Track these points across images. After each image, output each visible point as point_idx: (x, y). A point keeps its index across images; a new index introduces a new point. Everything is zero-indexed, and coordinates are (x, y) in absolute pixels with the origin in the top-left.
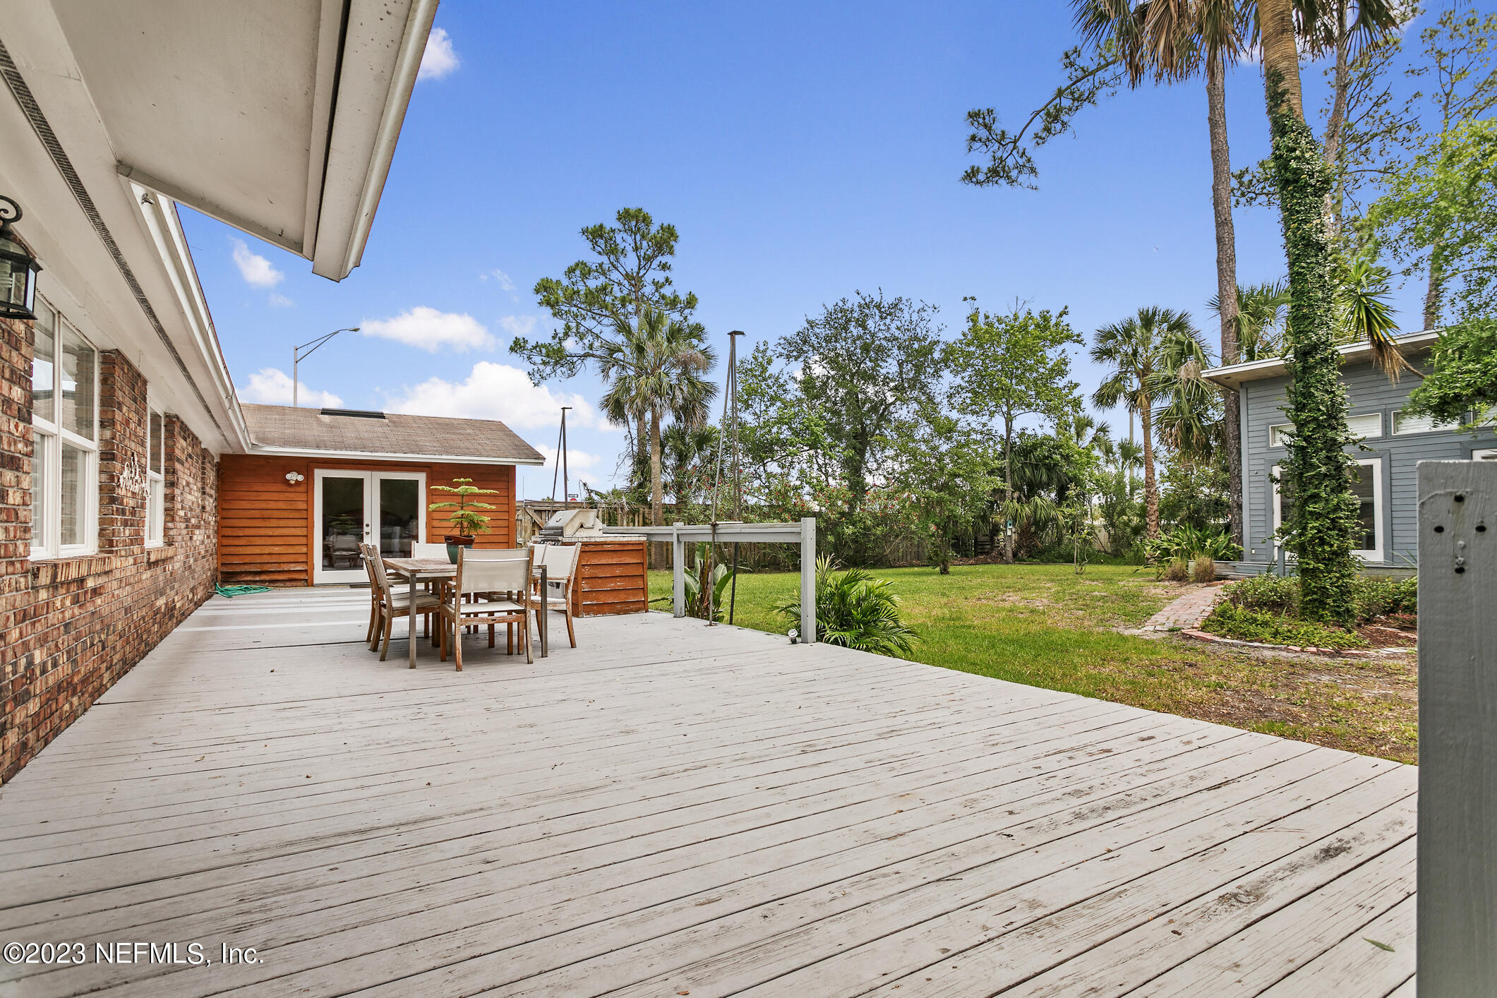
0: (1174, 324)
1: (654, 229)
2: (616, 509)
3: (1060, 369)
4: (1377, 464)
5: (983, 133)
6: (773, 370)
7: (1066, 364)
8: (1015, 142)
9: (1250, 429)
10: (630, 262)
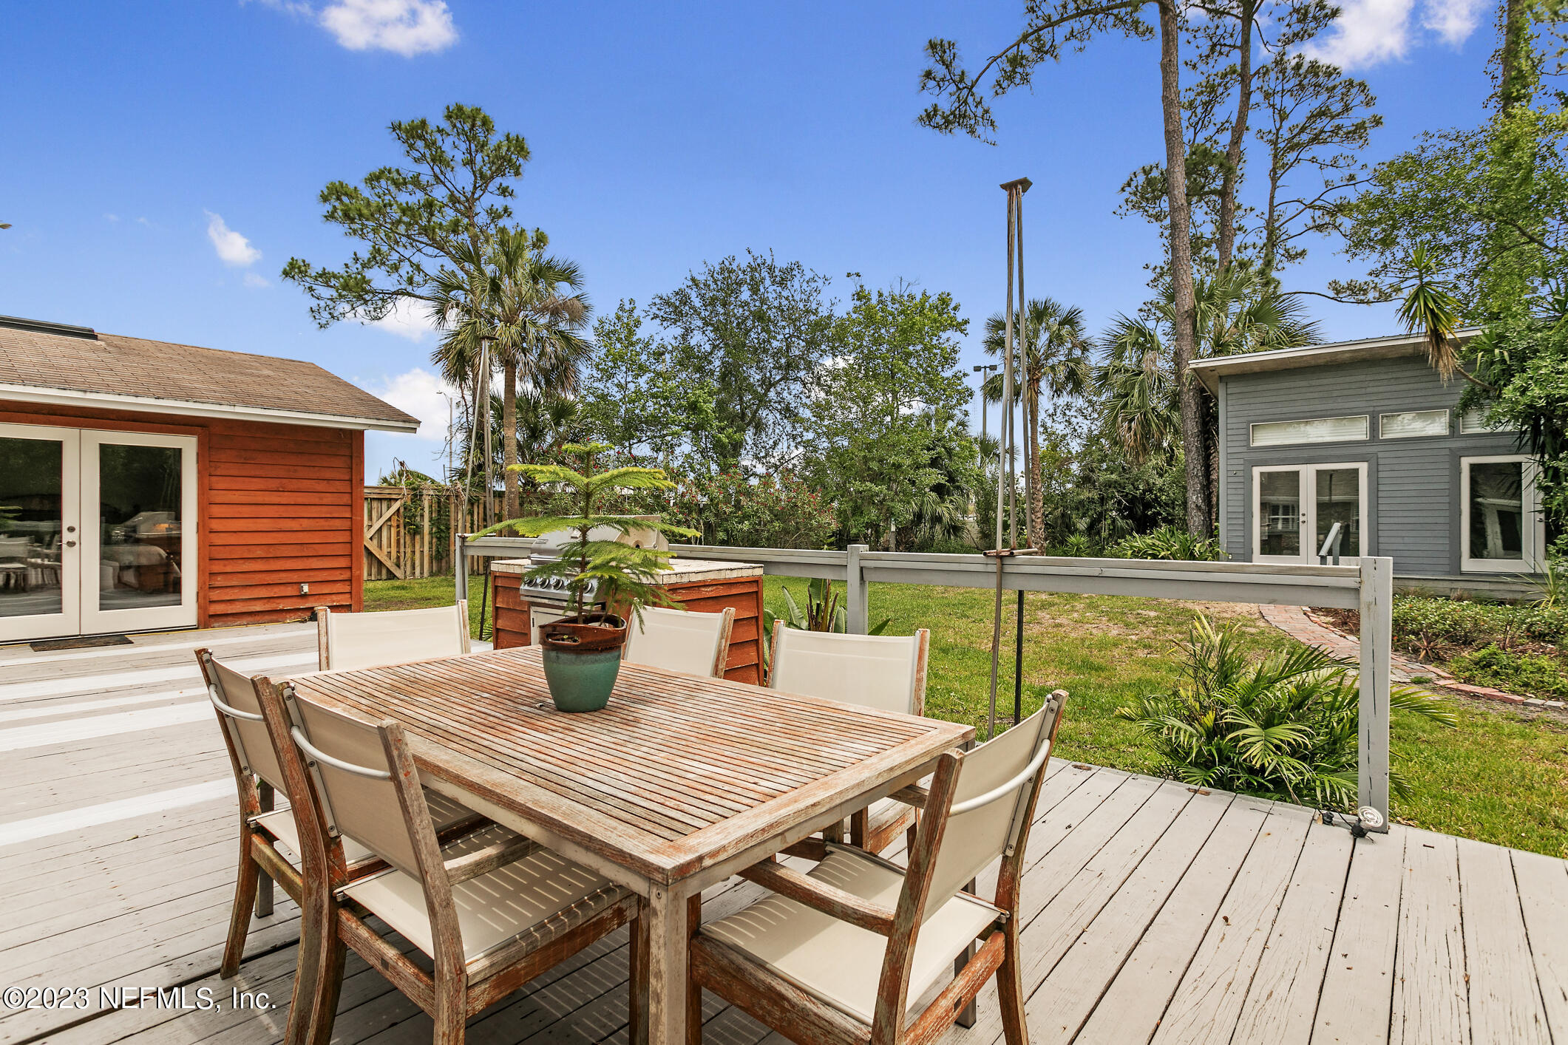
0: (1065, 319)
1: (494, 140)
2: (448, 498)
3: (949, 358)
4: (1363, 468)
5: (940, 71)
6: (641, 333)
7: (955, 352)
8: (970, 89)
9: (1229, 426)
10: (463, 179)
